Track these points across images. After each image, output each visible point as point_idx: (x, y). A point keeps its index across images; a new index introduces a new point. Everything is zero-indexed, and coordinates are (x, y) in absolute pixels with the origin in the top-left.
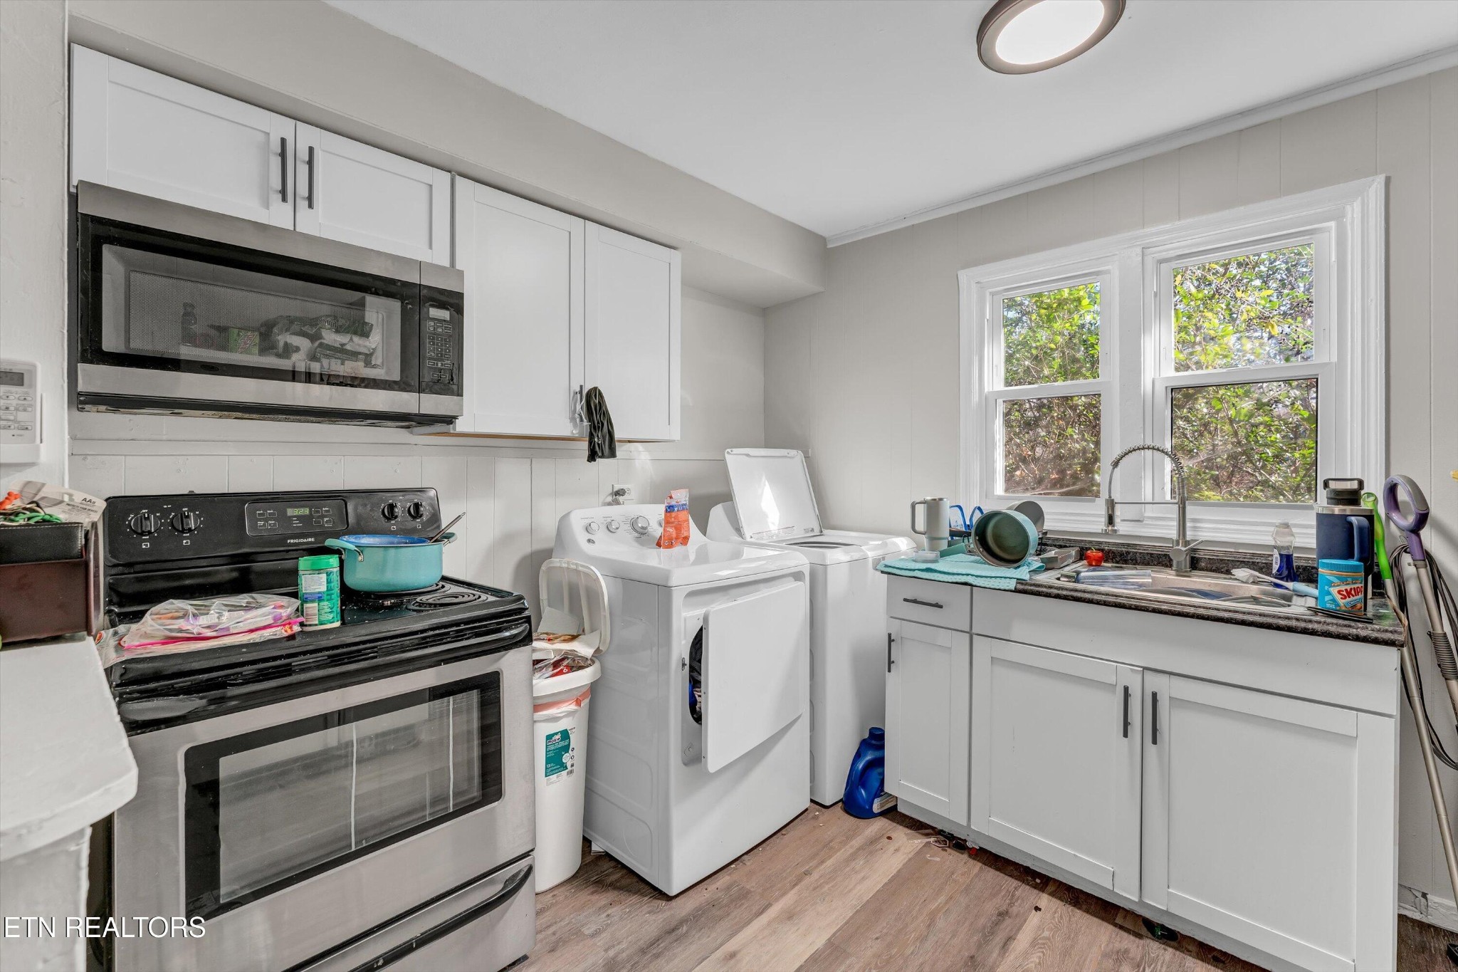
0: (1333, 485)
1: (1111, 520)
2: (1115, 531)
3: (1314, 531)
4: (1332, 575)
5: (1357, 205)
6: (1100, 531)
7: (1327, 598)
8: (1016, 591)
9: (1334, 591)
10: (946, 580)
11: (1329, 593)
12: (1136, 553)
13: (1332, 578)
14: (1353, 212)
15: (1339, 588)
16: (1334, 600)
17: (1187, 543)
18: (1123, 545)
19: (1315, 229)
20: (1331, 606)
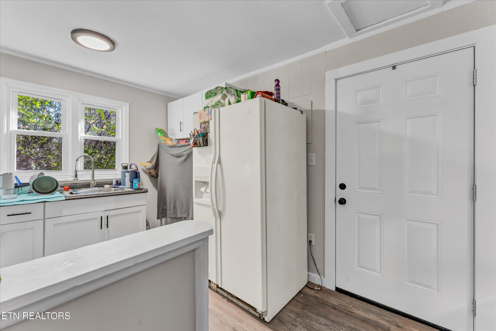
0: (123, 165)
1: (76, 176)
2: (78, 179)
3: (121, 175)
4: (136, 182)
5: (125, 107)
6: (72, 180)
7: (136, 186)
8: (66, 200)
9: (137, 185)
10: (36, 202)
11: (136, 185)
12: (77, 185)
13: (137, 183)
14: (124, 108)
15: (137, 184)
16: (137, 187)
17: (94, 181)
18: (73, 184)
19: (116, 109)
20: (136, 188)
